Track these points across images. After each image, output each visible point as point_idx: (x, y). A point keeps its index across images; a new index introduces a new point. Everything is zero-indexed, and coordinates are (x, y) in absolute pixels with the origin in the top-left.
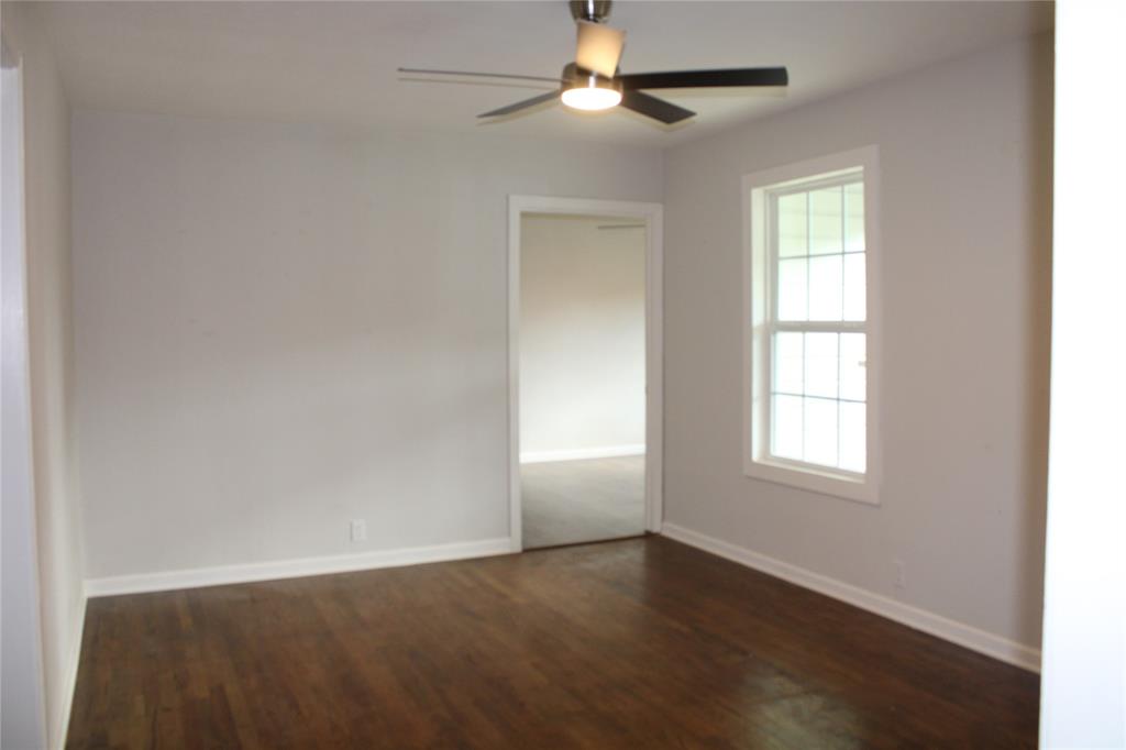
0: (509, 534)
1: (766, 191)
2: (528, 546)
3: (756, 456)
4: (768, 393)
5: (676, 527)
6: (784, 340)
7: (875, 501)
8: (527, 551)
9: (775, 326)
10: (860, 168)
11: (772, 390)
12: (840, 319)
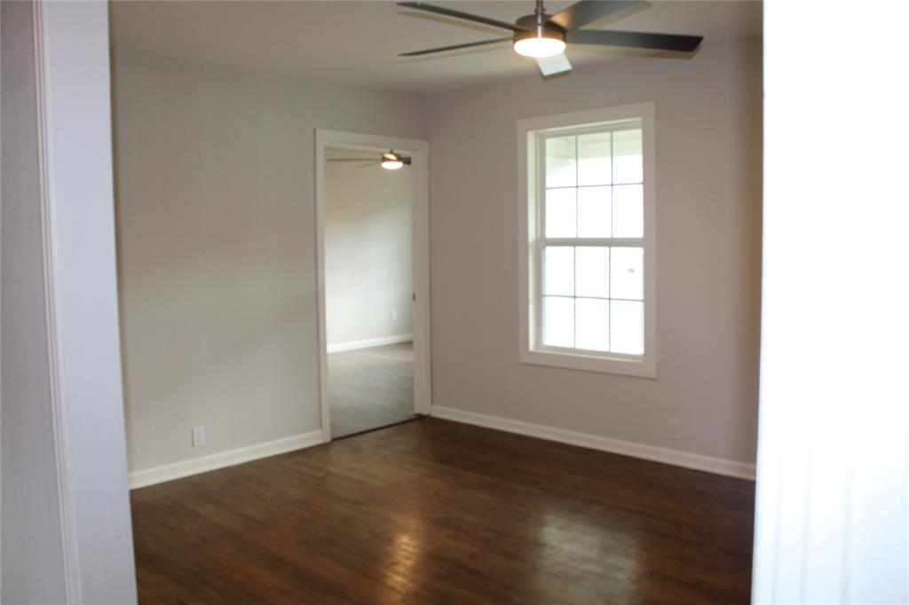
0: (321, 427)
1: (536, 134)
2: (335, 436)
3: (532, 347)
4: (540, 296)
5: (444, 408)
6: (551, 253)
7: (654, 376)
8: (334, 440)
9: (544, 242)
10: (639, 119)
11: (543, 293)
12: (609, 236)
